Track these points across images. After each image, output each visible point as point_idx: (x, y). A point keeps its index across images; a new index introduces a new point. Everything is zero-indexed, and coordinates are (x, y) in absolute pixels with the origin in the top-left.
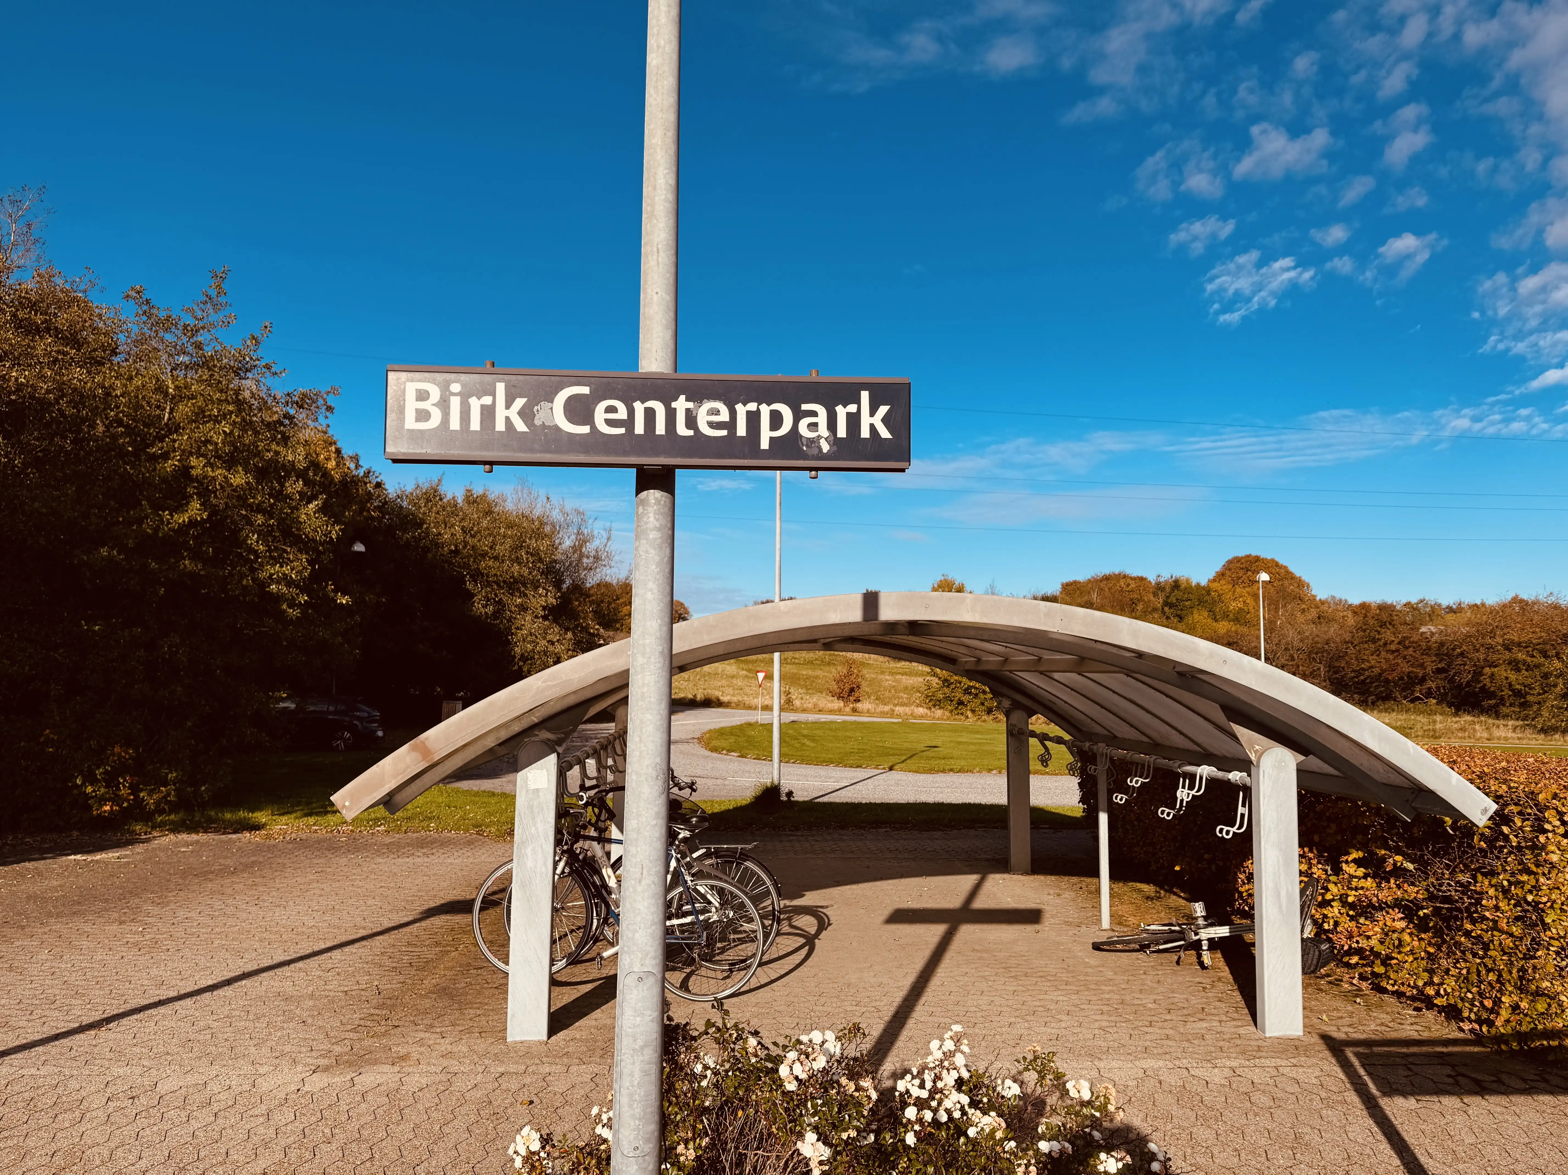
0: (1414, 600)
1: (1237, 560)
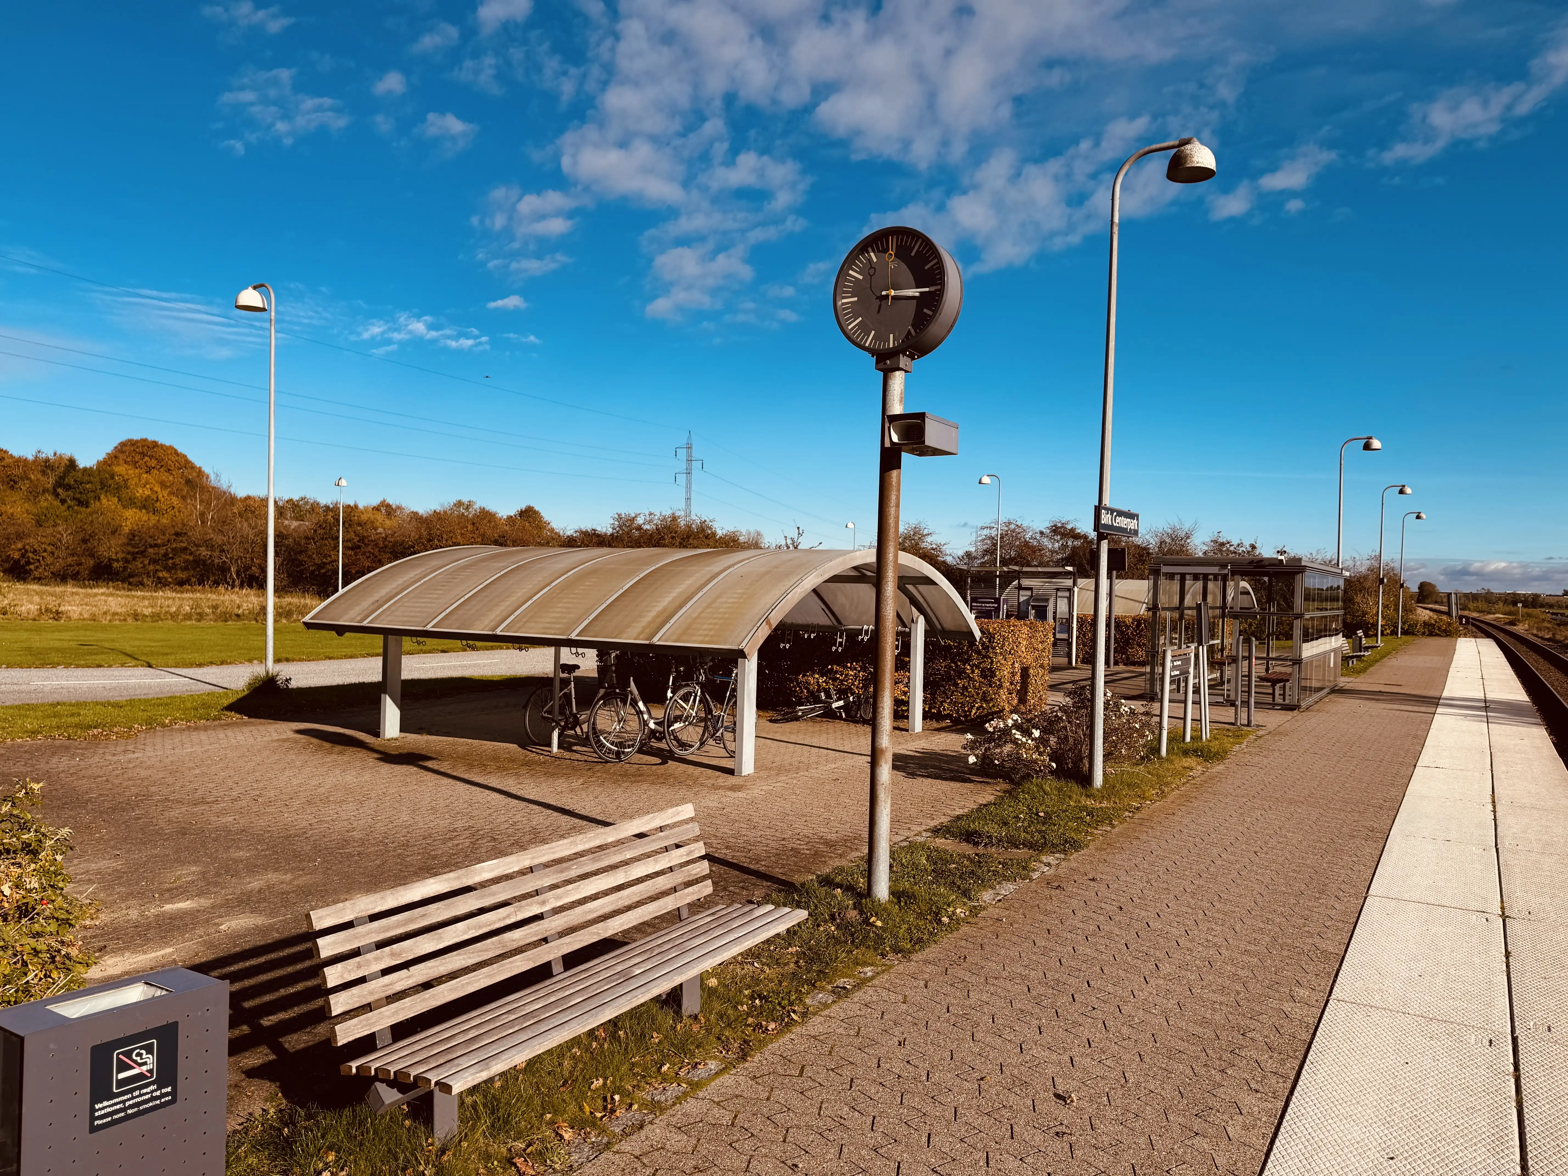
1: (132, 443)
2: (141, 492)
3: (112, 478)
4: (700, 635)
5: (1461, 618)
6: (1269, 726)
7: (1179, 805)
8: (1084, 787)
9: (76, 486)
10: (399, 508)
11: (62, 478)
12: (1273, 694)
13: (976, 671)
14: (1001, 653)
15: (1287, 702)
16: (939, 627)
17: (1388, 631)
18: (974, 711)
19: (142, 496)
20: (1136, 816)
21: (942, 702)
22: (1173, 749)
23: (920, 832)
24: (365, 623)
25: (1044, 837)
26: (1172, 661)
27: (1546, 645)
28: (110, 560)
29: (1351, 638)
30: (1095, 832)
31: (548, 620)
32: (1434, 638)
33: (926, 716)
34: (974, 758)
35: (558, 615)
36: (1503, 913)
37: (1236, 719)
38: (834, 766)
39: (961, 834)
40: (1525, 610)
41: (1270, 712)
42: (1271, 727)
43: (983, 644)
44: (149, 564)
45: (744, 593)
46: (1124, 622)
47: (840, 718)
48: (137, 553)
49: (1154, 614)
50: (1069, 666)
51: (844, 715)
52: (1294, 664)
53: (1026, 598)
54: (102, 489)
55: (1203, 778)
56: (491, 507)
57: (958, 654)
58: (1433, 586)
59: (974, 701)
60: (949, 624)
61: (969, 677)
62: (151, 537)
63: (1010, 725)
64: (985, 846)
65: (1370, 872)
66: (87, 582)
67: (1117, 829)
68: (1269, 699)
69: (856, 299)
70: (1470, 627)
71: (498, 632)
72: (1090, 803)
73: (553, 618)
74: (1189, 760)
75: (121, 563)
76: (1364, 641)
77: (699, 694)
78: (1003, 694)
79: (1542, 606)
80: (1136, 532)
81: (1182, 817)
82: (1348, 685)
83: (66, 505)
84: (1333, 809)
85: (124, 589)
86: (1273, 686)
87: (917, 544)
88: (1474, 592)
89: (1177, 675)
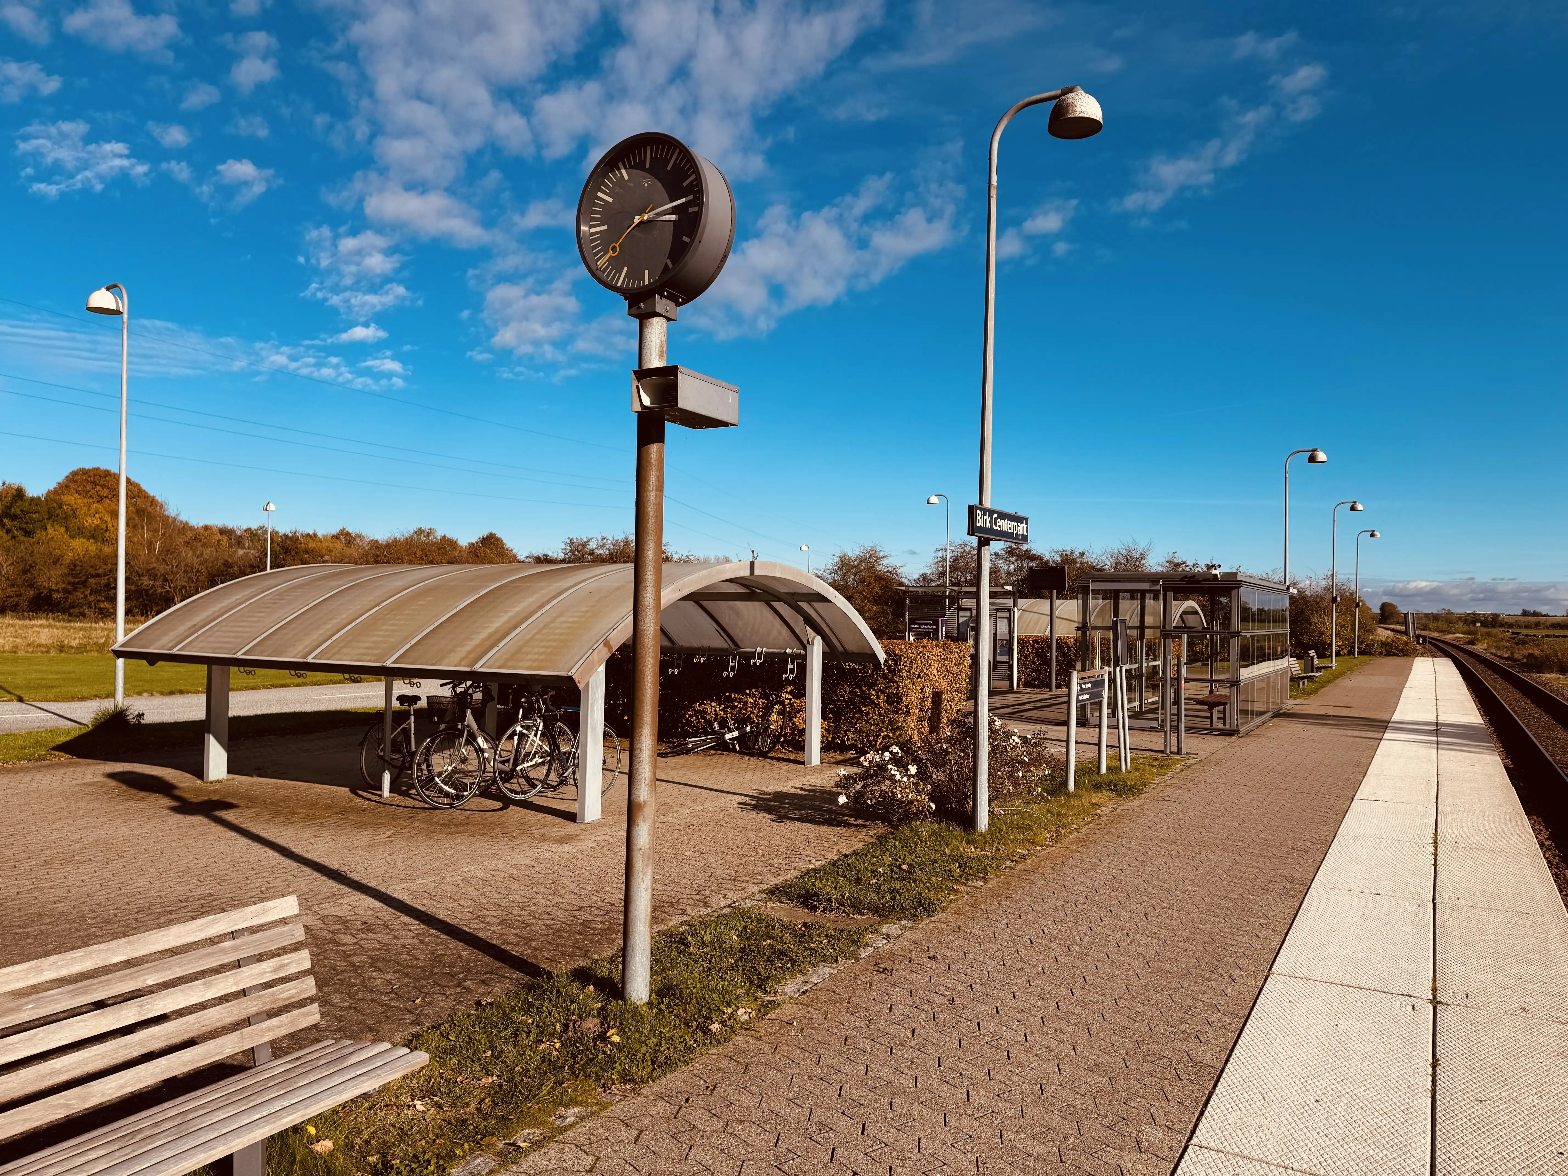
0: (254, 527)
1: (84, 472)
2: (91, 522)
3: (60, 507)
4: (528, 660)
5: (1418, 637)
6: (1201, 753)
7: (1072, 852)
8: (966, 830)
9: (22, 516)
10: (359, 536)
11: (9, 508)
12: (1211, 718)
13: (882, 697)
14: (908, 677)
15: (1227, 727)
16: (840, 649)
17: (1345, 652)
18: (879, 741)
19: (90, 526)
20: (1019, 867)
21: (846, 731)
22: (1084, 782)
23: (753, 894)
24: (175, 651)
25: (894, 899)
26: (1079, 684)
27: (1504, 664)
28: (51, 590)
29: (1302, 658)
30: (963, 889)
31: (367, 645)
32: (1391, 658)
33: (826, 747)
34: (845, 798)
35: (379, 639)
36: (1435, 997)
37: (1165, 746)
38: (699, 808)
39: (799, 896)
40: (1485, 630)
41: (1209, 737)
42: (1202, 755)
43: (889, 667)
44: (91, 594)
45: (587, 611)
46: (1066, 643)
47: (733, 750)
48: (78, 583)
49: (1084, 634)
50: (1010, 690)
51: (737, 747)
52: (1232, 686)
53: (965, 619)
54: (49, 518)
55: (1111, 817)
56: (451, 535)
57: (863, 678)
58: (1393, 607)
59: (880, 730)
60: (851, 647)
61: (873, 702)
62: (92, 567)
63: (887, 759)
64: (823, 911)
65: (1279, 939)
66: (26, 614)
67: (989, 885)
68: (1206, 724)
69: (605, 227)
70: (1428, 645)
71: (310, 659)
72: (969, 850)
73: (373, 642)
74: (1100, 795)
75: (61, 595)
76: (1316, 662)
77: (541, 728)
78: (912, 722)
79: (1502, 626)
80: (1025, 538)
81: (1072, 867)
82: (1296, 707)
83: (10, 535)
84: (1249, 854)
85: (64, 620)
86: (1210, 709)
87: (873, 566)
88: (1435, 612)
89: (1087, 700)
